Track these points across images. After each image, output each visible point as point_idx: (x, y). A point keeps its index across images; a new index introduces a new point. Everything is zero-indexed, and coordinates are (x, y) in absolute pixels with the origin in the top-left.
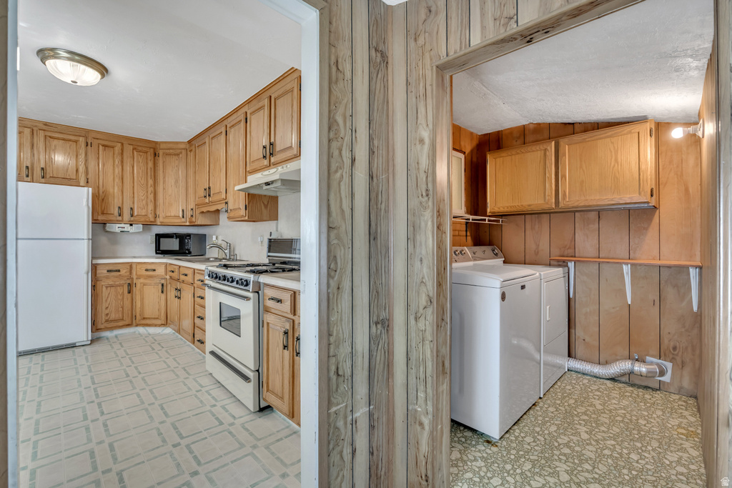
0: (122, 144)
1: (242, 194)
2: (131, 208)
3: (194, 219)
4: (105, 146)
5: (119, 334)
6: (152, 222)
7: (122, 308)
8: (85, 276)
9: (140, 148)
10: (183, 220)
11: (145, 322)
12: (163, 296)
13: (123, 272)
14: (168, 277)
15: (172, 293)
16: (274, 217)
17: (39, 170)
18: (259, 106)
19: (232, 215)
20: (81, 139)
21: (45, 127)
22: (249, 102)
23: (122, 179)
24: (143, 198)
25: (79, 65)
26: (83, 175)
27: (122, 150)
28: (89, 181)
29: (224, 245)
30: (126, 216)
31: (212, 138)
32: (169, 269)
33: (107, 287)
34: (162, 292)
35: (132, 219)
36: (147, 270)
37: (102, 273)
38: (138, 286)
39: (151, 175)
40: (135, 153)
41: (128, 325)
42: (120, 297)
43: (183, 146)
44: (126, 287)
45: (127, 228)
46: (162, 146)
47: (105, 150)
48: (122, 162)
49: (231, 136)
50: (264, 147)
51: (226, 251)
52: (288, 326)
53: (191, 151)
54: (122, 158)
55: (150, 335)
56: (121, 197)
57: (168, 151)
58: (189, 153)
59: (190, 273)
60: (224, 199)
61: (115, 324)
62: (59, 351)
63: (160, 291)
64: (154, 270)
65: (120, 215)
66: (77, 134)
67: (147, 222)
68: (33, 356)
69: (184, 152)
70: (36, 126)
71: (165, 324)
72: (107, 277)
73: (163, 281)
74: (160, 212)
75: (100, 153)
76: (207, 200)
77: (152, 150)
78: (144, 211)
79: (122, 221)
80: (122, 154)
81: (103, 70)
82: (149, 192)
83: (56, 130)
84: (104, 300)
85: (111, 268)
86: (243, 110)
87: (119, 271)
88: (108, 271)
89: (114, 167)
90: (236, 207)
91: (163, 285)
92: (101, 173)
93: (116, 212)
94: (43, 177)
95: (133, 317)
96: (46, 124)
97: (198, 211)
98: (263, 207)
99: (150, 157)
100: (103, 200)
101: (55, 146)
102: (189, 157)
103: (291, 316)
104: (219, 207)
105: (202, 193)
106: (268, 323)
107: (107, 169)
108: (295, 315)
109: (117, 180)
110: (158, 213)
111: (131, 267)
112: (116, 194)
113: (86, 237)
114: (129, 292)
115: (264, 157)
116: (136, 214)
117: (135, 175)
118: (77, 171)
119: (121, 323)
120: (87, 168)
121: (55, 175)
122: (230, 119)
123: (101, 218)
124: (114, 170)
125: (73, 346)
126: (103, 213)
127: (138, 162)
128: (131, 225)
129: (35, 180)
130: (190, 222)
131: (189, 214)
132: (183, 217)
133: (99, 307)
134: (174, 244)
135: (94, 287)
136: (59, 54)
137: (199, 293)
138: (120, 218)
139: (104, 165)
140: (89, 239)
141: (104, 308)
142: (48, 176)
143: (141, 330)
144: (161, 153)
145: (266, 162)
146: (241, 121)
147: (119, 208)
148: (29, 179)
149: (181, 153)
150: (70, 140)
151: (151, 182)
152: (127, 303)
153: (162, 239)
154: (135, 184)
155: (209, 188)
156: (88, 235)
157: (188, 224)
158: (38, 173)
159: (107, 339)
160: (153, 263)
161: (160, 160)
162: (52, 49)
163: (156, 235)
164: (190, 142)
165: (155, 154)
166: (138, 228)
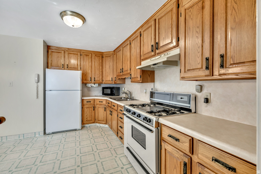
0: (92, 54)
1: (139, 71)
2: (94, 78)
3: (116, 82)
4: (86, 55)
5: (91, 126)
6: (101, 83)
7: (92, 116)
8: (80, 104)
9: (97, 55)
10: (112, 82)
11: (99, 121)
12: (105, 112)
13: (92, 102)
14: (107, 105)
15: (109, 112)
16: (153, 81)
17: (66, 65)
18: (149, 26)
19: (133, 80)
20: (79, 53)
21: (68, 50)
22: (142, 26)
23: (92, 67)
24: (98, 74)
25: (74, 17)
26: (79, 66)
27: (92, 56)
28: (81, 68)
29: (128, 92)
30: (93, 81)
31: (124, 47)
32: (107, 102)
33: (86, 108)
34: (105, 111)
35: (95, 82)
36: (100, 102)
37: (85, 103)
38: (97, 107)
39: (101, 65)
40: (96, 57)
41: (94, 123)
42: (91, 112)
43: (112, 53)
44: (93, 108)
45: (93, 85)
46: (105, 54)
47: (86, 57)
48: (92, 61)
49: (133, 45)
50: (152, 46)
51: (129, 95)
52: (186, 160)
53: (115, 54)
54: (92, 59)
55: (101, 127)
56: (91, 74)
57: (106, 55)
58: (114, 55)
59: (116, 105)
60: (129, 73)
61: (89, 122)
62: (71, 132)
63: (104, 110)
64: (102, 102)
65: (91, 81)
66: (78, 51)
67: (99, 83)
68: (63, 133)
69: (112, 55)
70: (65, 50)
71: (106, 124)
72: (87, 104)
73: (105, 107)
74: (104, 79)
75: (85, 58)
76: (121, 74)
77: (101, 55)
78: (99, 79)
79: (91, 83)
80: (92, 58)
81: (84, 19)
82: (100, 71)
83: (71, 50)
84: (86, 113)
85: (88, 101)
86: (139, 31)
87: (90, 102)
88: (87, 102)
89: (89, 63)
90: (136, 76)
91: (105, 108)
92: (85, 65)
93: (90, 80)
94: (67, 68)
95: (95, 119)
96: (68, 49)
97: (117, 79)
98: (148, 76)
99: (101, 58)
100: (85, 75)
101: (71, 56)
102: (114, 57)
103: (190, 155)
104: (126, 77)
105: (119, 71)
106: (165, 149)
107: (87, 64)
108: (193, 154)
109: (90, 68)
110: (103, 79)
111: (94, 100)
112: (89, 73)
113: (80, 90)
114: (94, 110)
115: (152, 51)
116: (96, 80)
117: (96, 65)
118: (77, 65)
119: (91, 122)
120: (80, 64)
121: (71, 67)
122: (132, 38)
123: (85, 82)
124: (89, 64)
125: (76, 130)
126: (85, 80)
127: (97, 60)
128: (94, 84)
129: (65, 69)
130: (114, 83)
131: (114, 79)
132: (112, 81)
133: (84, 115)
134: (109, 91)
135: (82, 108)
136: (67, 13)
137: (120, 115)
138: (91, 82)
139: (86, 62)
140: (81, 90)
141: (86, 115)
142: (69, 67)
143: (98, 124)
144: (104, 56)
145: (153, 53)
146: (138, 36)
147: (91, 78)
148: (63, 69)
149: (111, 56)
150: (75, 54)
151: (101, 68)
152: (93, 114)
153: (104, 89)
154: (96, 69)
155: (123, 69)
156: (80, 89)
157: (113, 83)
158: (66, 66)
159: (87, 127)
160: (102, 99)
161: (104, 59)
162: (65, 11)
163: (103, 88)
164: (114, 51)
165: (102, 57)
166: (96, 85)
